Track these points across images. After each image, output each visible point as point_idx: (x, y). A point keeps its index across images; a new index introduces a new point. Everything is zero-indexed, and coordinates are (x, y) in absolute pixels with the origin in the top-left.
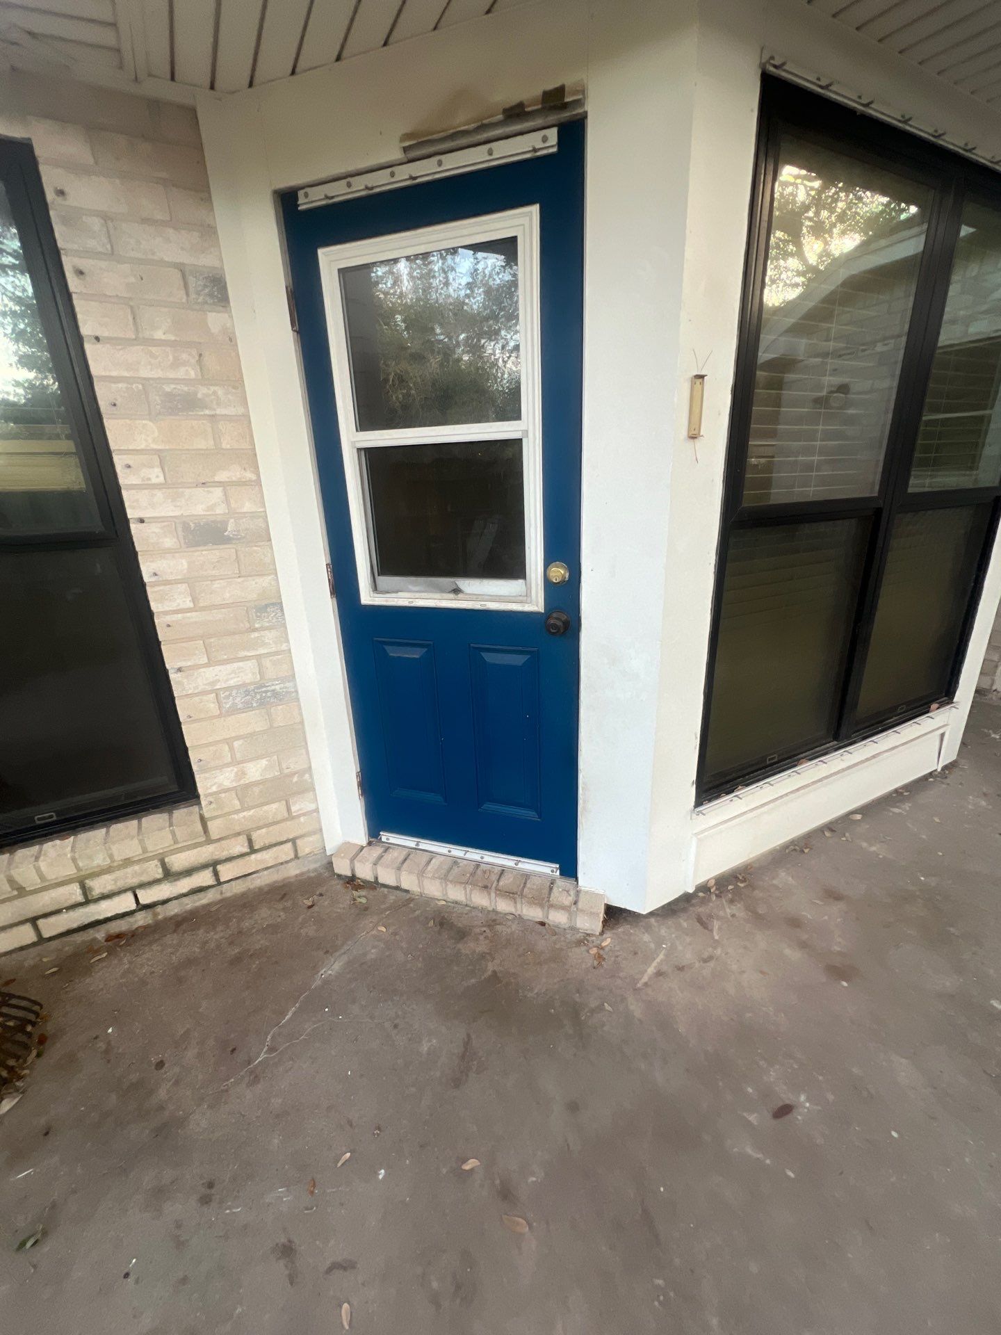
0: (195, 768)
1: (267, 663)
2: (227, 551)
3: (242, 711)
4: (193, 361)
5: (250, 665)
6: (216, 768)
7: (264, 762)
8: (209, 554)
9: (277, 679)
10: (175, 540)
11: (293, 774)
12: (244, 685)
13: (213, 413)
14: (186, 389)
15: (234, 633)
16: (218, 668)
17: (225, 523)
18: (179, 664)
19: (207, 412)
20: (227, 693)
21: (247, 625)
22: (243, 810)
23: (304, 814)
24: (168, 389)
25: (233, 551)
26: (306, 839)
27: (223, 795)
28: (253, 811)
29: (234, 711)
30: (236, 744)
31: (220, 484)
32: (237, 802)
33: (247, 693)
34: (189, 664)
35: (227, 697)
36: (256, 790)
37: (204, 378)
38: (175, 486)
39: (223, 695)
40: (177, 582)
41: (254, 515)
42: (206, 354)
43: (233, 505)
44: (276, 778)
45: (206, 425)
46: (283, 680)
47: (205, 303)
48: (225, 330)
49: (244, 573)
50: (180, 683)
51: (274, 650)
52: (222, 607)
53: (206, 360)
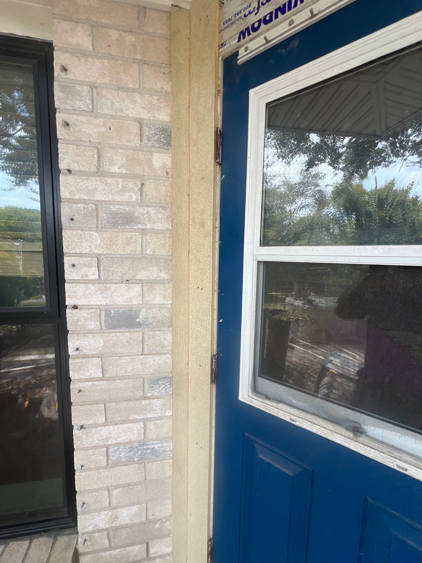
0: (79, 509)
1: (151, 425)
2: (136, 335)
3: (125, 463)
4: (136, 189)
5: (138, 427)
6: (95, 511)
7: (135, 509)
8: (121, 336)
9: (156, 439)
10: (98, 323)
11: (157, 521)
12: (130, 442)
13: (144, 227)
14: (127, 209)
15: (130, 400)
16: (111, 427)
17: (138, 312)
18: (82, 423)
19: (140, 227)
20: (116, 448)
21: (141, 393)
22: (111, 548)
23: (160, 557)
24: (113, 208)
25: (141, 334)
27: (97, 535)
28: (118, 550)
29: (118, 463)
30: (115, 492)
31: (140, 281)
32: (107, 542)
33: (131, 449)
34: (90, 422)
35: (115, 452)
36: (124, 532)
37: (142, 202)
38: (105, 282)
39: (111, 449)
40: (93, 356)
41: (162, 307)
42: (147, 183)
43: (147, 298)
44: (142, 523)
45: (138, 237)
46: (161, 440)
47: (153, 146)
48: (164, 166)
49: (146, 352)
50: (80, 439)
51: (159, 415)
52: (124, 378)
53: (146, 189)
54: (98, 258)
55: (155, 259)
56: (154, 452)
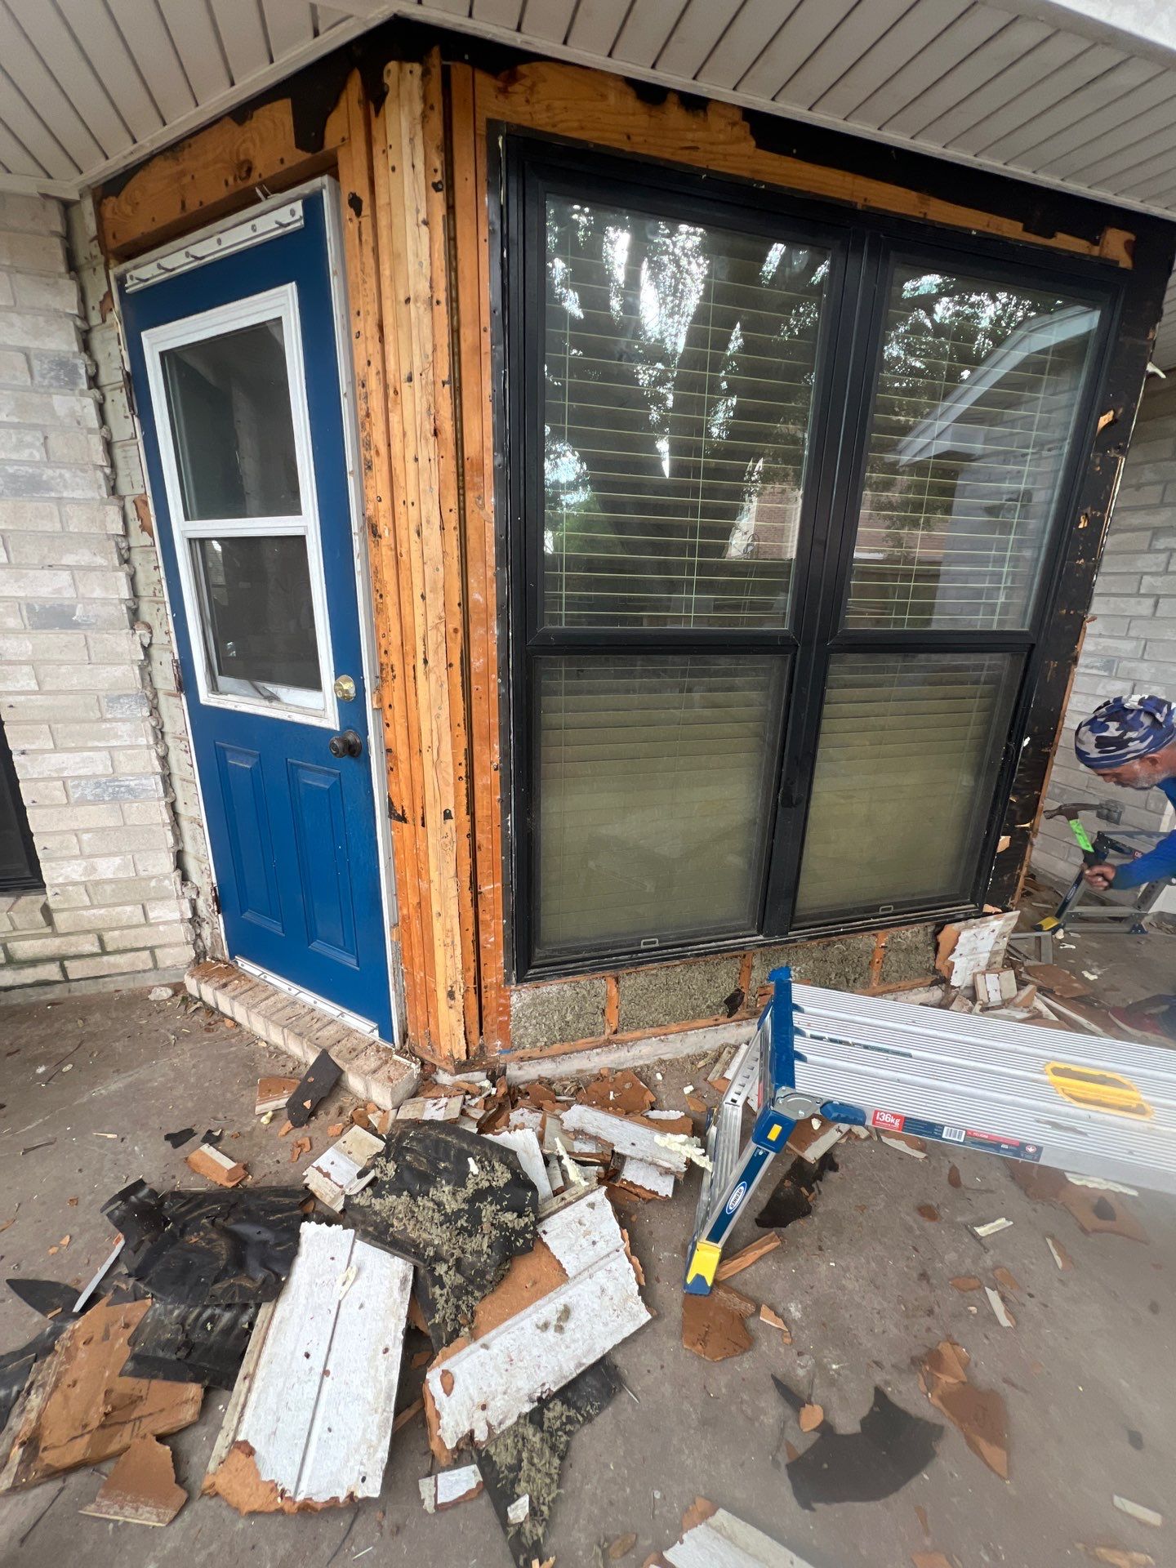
0: (40, 855)
1: (120, 756)
2: (74, 637)
3: (93, 803)
4: (38, 444)
5: (101, 756)
6: (63, 858)
7: (117, 860)
8: (55, 638)
9: (132, 775)
10: (20, 621)
11: (151, 878)
12: (94, 776)
13: (59, 495)
14: (30, 470)
15: (83, 721)
16: (65, 755)
17: (74, 608)
18: (22, 748)
19: (53, 494)
20: (76, 782)
21: (99, 715)
22: (92, 906)
23: (165, 923)
24: (11, 470)
25: (82, 636)
26: (167, 950)
27: (70, 888)
28: (104, 910)
29: (83, 802)
30: (85, 837)
31: (68, 567)
32: (86, 898)
33: (98, 785)
34: (33, 747)
36: (108, 888)
37: (49, 461)
38: (19, 566)
39: (70, 783)
40: (21, 663)
41: (105, 602)
42: (52, 436)
43: (82, 590)
44: (130, 879)
45: (53, 508)
46: (138, 776)
47: (51, 385)
48: (72, 413)
49: (94, 659)
50: (23, 766)
51: (128, 743)
52: (71, 692)
53: (51, 442)
54: (2, 535)
55: (84, 539)
56: (130, 790)
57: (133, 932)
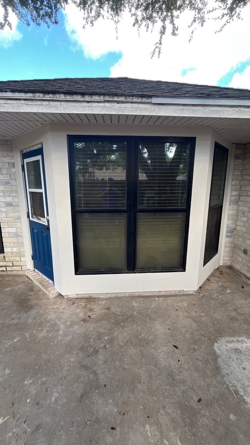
0: (4, 246)
1: (18, 229)
2: (12, 208)
3: (13, 237)
4: (9, 176)
5: (15, 229)
6: (7, 247)
7: (16, 248)
8: (9, 208)
9: (20, 232)
10: (4, 205)
11: (22, 252)
12: (14, 232)
13: (12, 184)
14: (8, 181)
15: (13, 223)
16: (9, 228)
17: (12, 203)
21: (15, 221)
22: (12, 257)
23: (24, 261)
24: (5, 181)
26: (24, 267)
27: (8, 253)
28: (14, 258)
30: (12, 243)
31: (12, 196)
32: (11, 255)
33: (14, 234)
34: (4, 227)
36: (15, 254)
37: (11, 179)
38: (5, 196)
39: (10, 234)
40: (4, 212)
41: (17, 202)
43: (14, 200)
44: (18, 252)
45: (10, 186)
47: (12, 167)
48: (14, 171)
50: (3, 230)
51: (19, 226)
52: (11, 217)
53: (11, 176)
54: (3, 191)
56: (19, 235)
57: (18, 262)
